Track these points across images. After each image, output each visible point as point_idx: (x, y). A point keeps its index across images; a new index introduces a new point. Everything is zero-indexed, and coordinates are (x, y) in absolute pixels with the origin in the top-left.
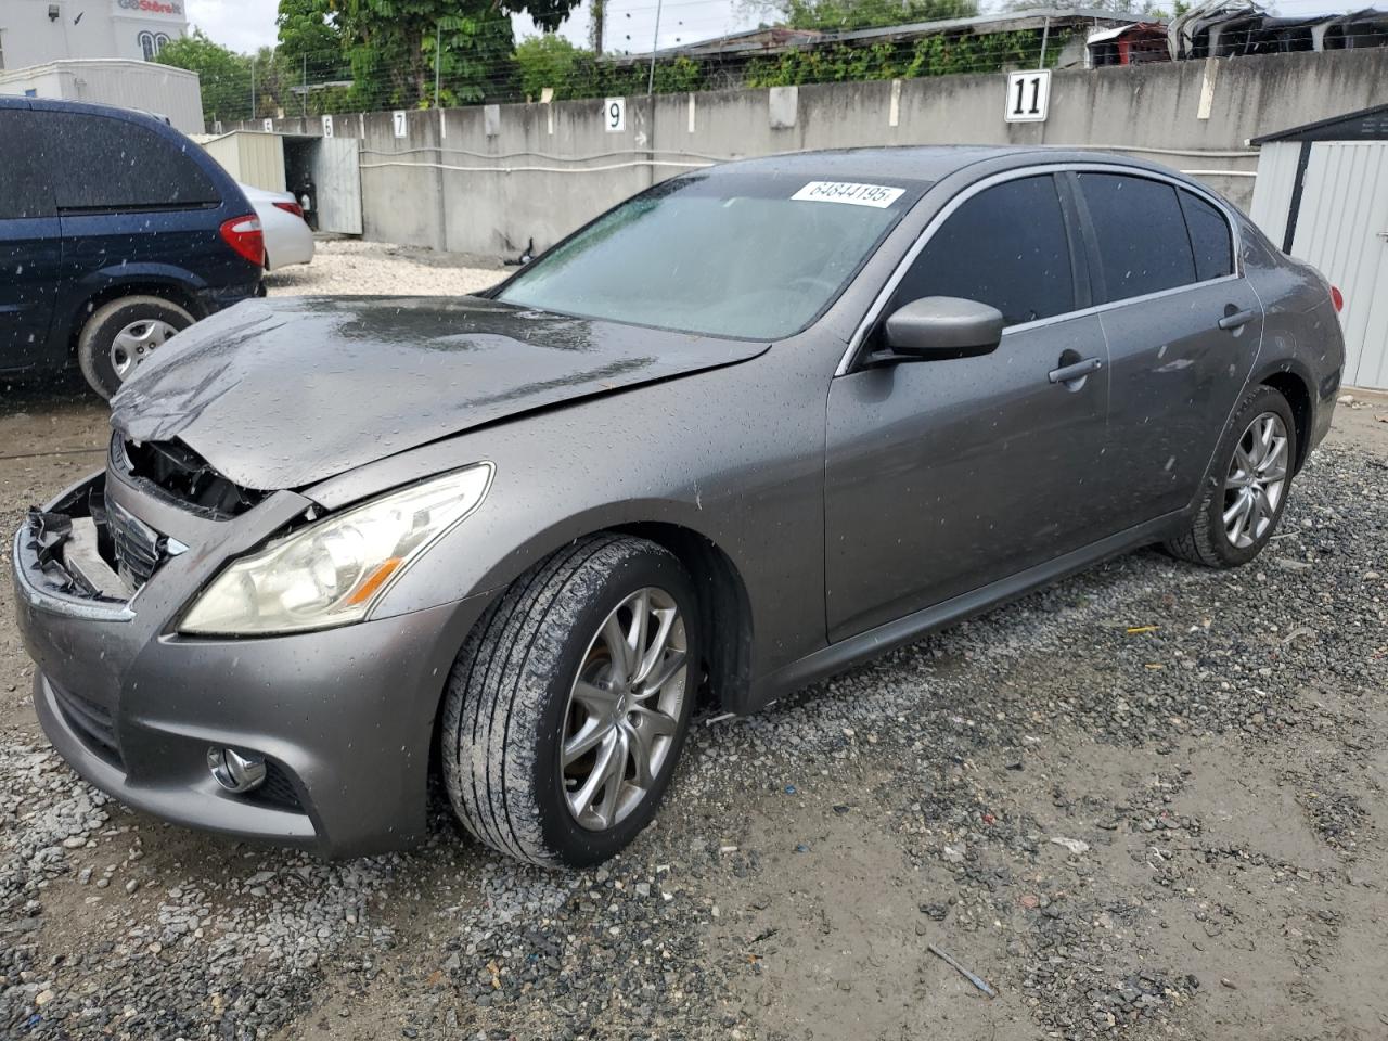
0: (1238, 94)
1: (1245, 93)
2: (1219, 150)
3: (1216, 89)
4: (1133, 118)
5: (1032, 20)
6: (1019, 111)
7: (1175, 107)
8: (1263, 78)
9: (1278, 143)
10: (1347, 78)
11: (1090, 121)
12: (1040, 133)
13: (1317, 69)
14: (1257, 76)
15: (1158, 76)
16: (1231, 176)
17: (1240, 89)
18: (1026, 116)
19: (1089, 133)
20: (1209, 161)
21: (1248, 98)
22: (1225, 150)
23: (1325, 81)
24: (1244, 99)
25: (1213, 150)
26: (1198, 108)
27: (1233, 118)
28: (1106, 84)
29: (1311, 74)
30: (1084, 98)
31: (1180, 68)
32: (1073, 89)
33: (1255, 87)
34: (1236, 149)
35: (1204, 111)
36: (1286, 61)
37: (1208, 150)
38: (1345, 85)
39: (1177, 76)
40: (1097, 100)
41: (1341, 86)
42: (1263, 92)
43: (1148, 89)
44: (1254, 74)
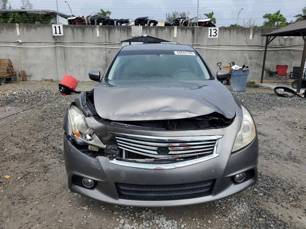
0: (104, 32)
1: (105, 32)
2: (103, 43)
3: (100, 31)
4: (83, 36)
5: (43, 12)
6: (56, 33)
7: (92, 34)
8: (108, 29)
9: (125, 42)
10: (123, 31)
11: (74, 36)
12: (62, 39)
13: (117, 28)
14: (107, 29)
15: (87, 28)
16: (106, 48)
17: (104, 31)
18: (58, 34)
19: (74, 39)
20: (102, 45)
21: (106, 33)
22: (104, 43)
23: (119, 31)
24: (105, 33)
25: (101, 43)
26: (97, 34)
27: (104, 37)
28: (76, 29)
29: (117, 29)
30: (71, 31)
31: (91, 26)
32: (68, 29)
33: (107, 31)
34: (106, 43)
35: (98, 35)
36: (112, 27)
37: (100, 43)
38: (123, 32)
39: (91, 28)
40: (74, 32)
41: (122, 32)
42: (109, 32)
43: (86, 30)
44: (106, 29)
